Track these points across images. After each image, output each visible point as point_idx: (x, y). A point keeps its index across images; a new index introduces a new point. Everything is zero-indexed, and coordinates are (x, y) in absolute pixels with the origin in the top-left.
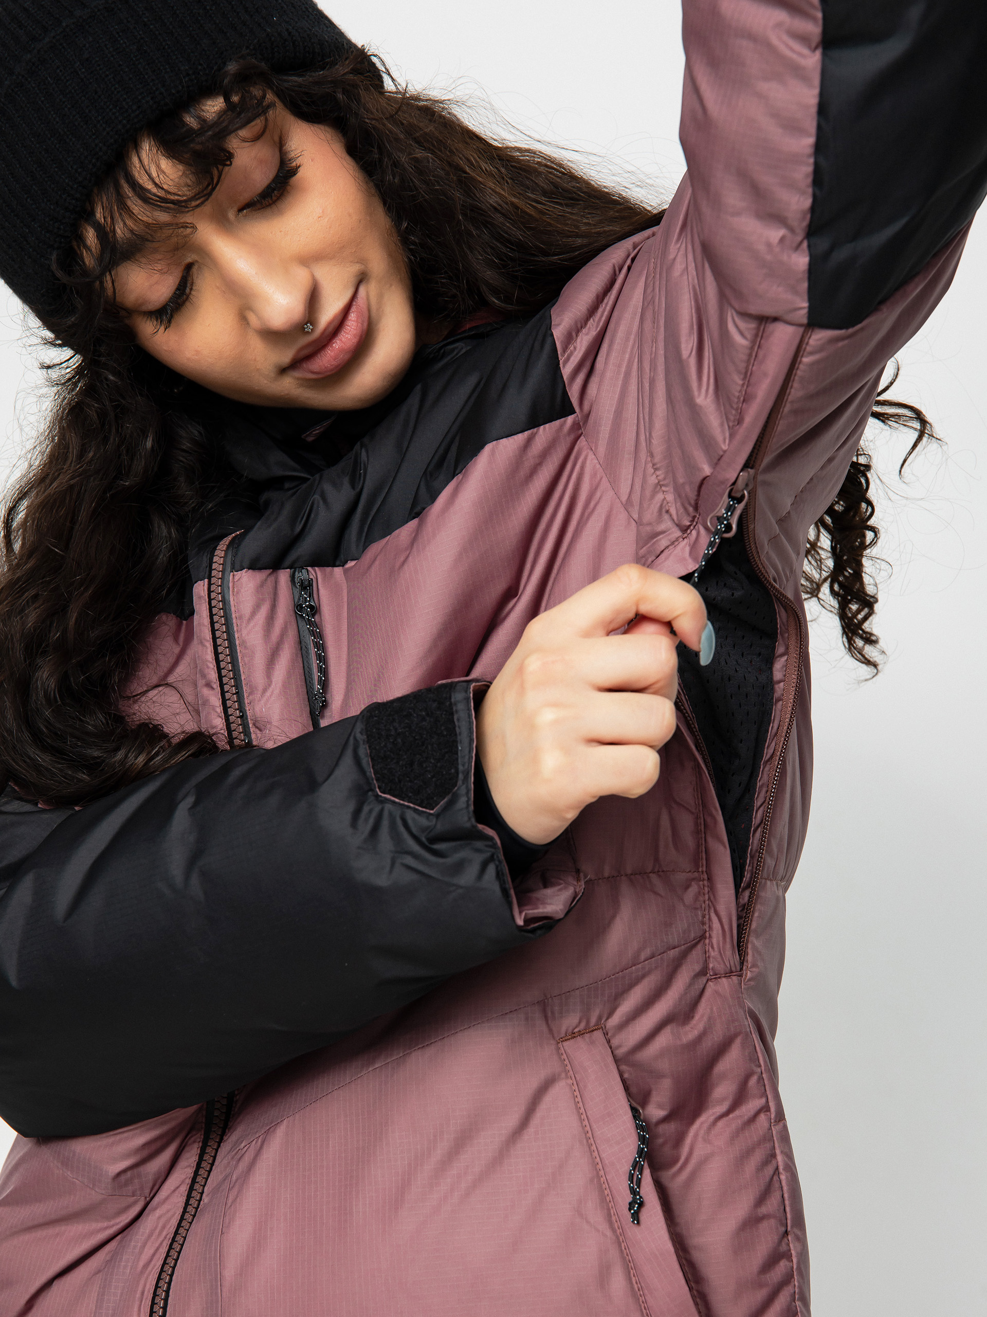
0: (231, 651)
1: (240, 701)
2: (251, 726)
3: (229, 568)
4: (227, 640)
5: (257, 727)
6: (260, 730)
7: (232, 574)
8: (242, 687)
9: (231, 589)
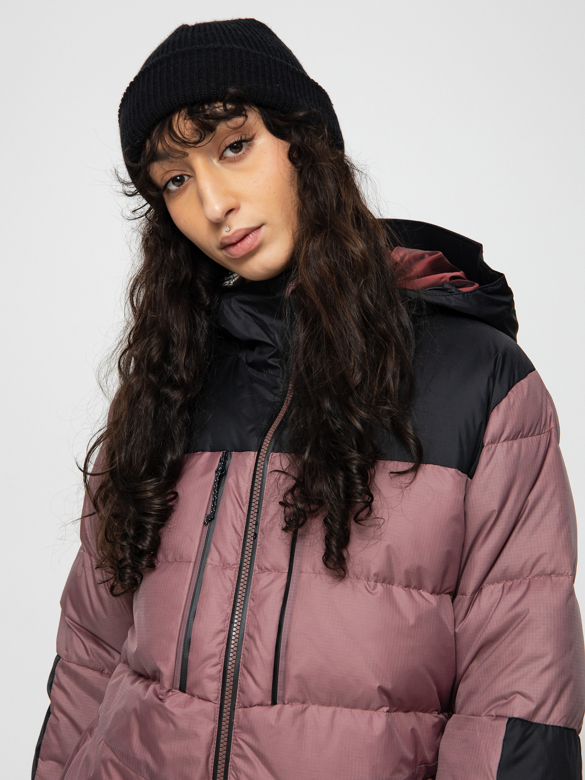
0: (261, 491)
1: (258, 517)
2: (259, 530)
3: (271, 449)
4: (260, 485)
5: (262, 532)
6: (263, 534)
7: (272, 453)
8: (261, 511)
9: (269, 461)
